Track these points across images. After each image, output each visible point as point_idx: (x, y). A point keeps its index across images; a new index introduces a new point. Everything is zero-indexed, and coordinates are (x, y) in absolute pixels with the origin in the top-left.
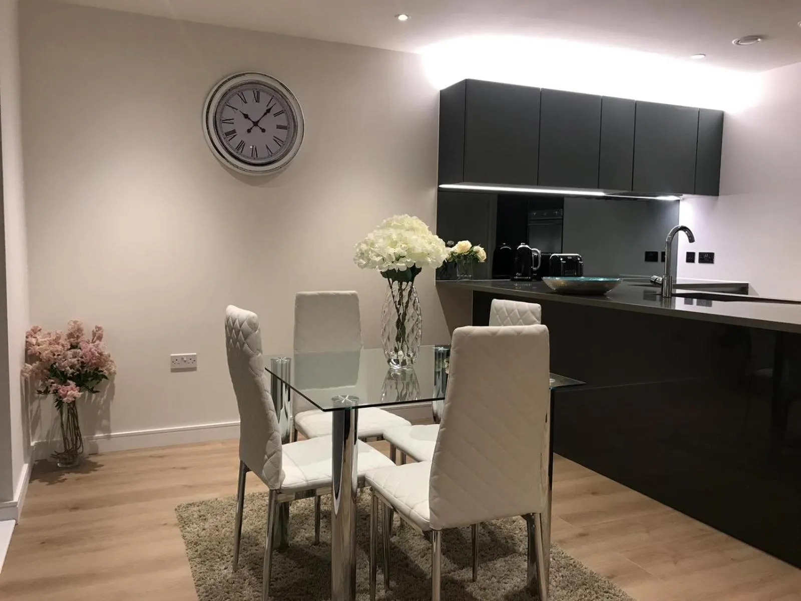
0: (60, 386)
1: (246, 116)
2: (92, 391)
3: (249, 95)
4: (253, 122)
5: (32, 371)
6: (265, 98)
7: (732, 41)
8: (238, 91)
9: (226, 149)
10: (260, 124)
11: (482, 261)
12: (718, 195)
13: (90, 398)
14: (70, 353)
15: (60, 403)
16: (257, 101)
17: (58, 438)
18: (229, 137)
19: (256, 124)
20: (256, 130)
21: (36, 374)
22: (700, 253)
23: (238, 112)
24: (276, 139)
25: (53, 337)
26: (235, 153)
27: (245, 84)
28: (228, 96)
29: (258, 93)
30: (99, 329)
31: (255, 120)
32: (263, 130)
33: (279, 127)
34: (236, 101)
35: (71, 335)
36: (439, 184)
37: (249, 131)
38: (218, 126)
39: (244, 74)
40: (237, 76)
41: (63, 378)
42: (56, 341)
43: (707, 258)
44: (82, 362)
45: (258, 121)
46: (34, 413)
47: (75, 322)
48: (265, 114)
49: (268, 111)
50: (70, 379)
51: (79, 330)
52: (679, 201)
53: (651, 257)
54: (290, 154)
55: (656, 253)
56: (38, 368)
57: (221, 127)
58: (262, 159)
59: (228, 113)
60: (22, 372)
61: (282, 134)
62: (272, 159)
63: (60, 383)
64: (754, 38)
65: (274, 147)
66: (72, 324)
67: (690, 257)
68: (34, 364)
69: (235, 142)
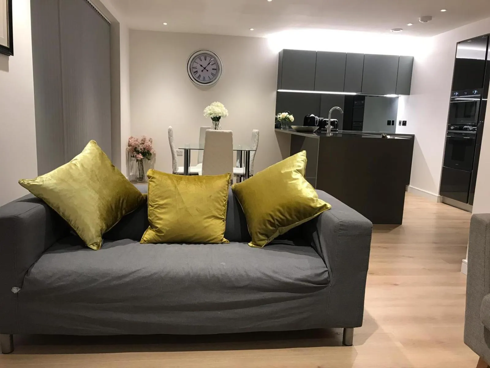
0: (137, 155)
1: (201, 66)
2: (149, 159)
3: (203, 58)
4: (204, 68)
5: (129, 149)
6: (208, 59)
8: (199, 57)
9: (194, 78)
10: (206, 68)
11: (293, 121)
12: (409, 95)
13: (148, 162)
14: (141, 145)
15: (137, 160)
16: (206, 60)
17: (138, 174)
18: (195, 74)
19: (205, 68)
20: (205, 71)
21: (130, 151)
23: (198, 64)
24: (212, 74)
25: (136, 139)
26: (197, 79)
27: (201, 54)
28: (195, 59)
29: (206, 57)
30: (151, 139)
31: (205, 67)
32: (207, 71)
33: (213, 69)
34: (198, 60)
35: (142, 140)
36: (277, 89)
37: (202, 71)
38: (191, 70)
39: (200, 51)
40: (197, 52)
41: (138, 152)
42: (137, 141)
43: (405, 123)
44: (144, 148)
45: (206, 67)
46: (131, 165)
47: (144, 136)
48: (208, 65)
49: (209, 63)
50: (141, 153)
51: (145, 139)
52: (398, 97)
54: (217, 79)
56: (131, 148)
57: (192, 70)
58: (206, 81)
59: (195, 65)
60: (126, 149)
61: (214, 72)
62: (211, 81)
63: (137, 154)
65: (211, 77)
66: (143, 137)
68: (130, 147)
69: (198, 75)
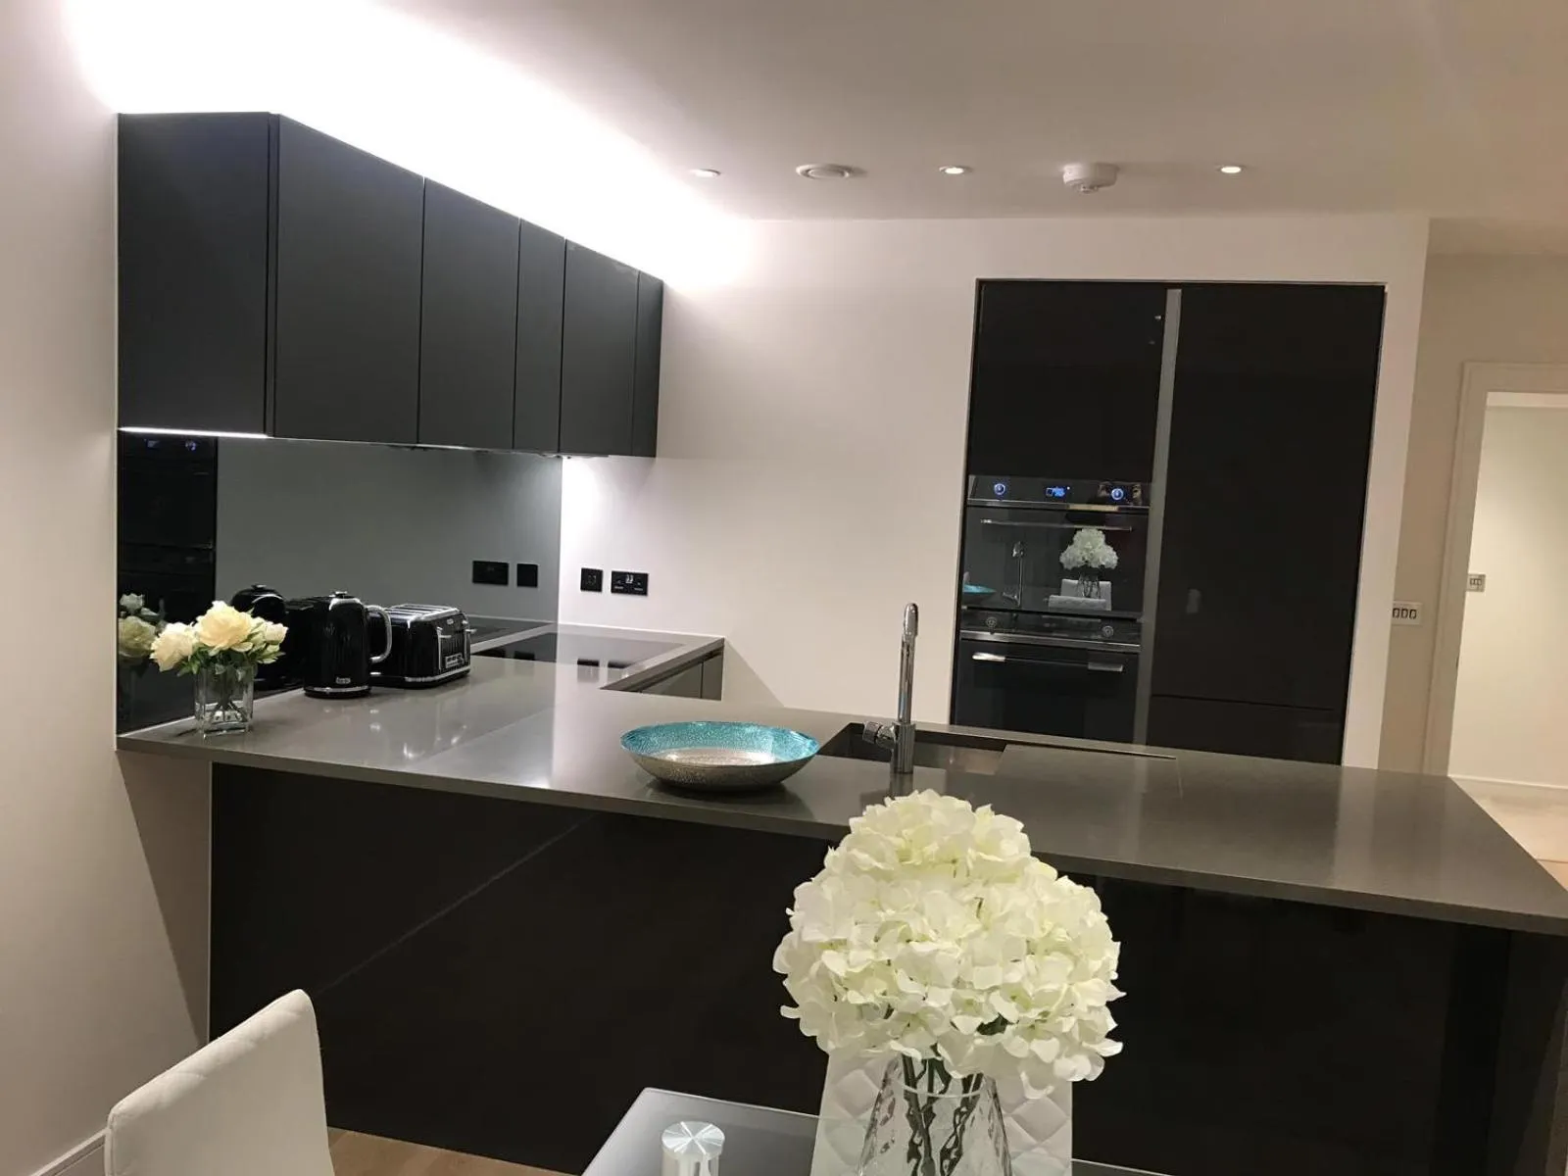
7: (798, 166)
12: (654, 456)
22: (614, 574)
43: (632, 584)
52: (561, 458)
53: (489, 573)
55: (505, 566)
64: (839, 170)
67: (591, 580)
